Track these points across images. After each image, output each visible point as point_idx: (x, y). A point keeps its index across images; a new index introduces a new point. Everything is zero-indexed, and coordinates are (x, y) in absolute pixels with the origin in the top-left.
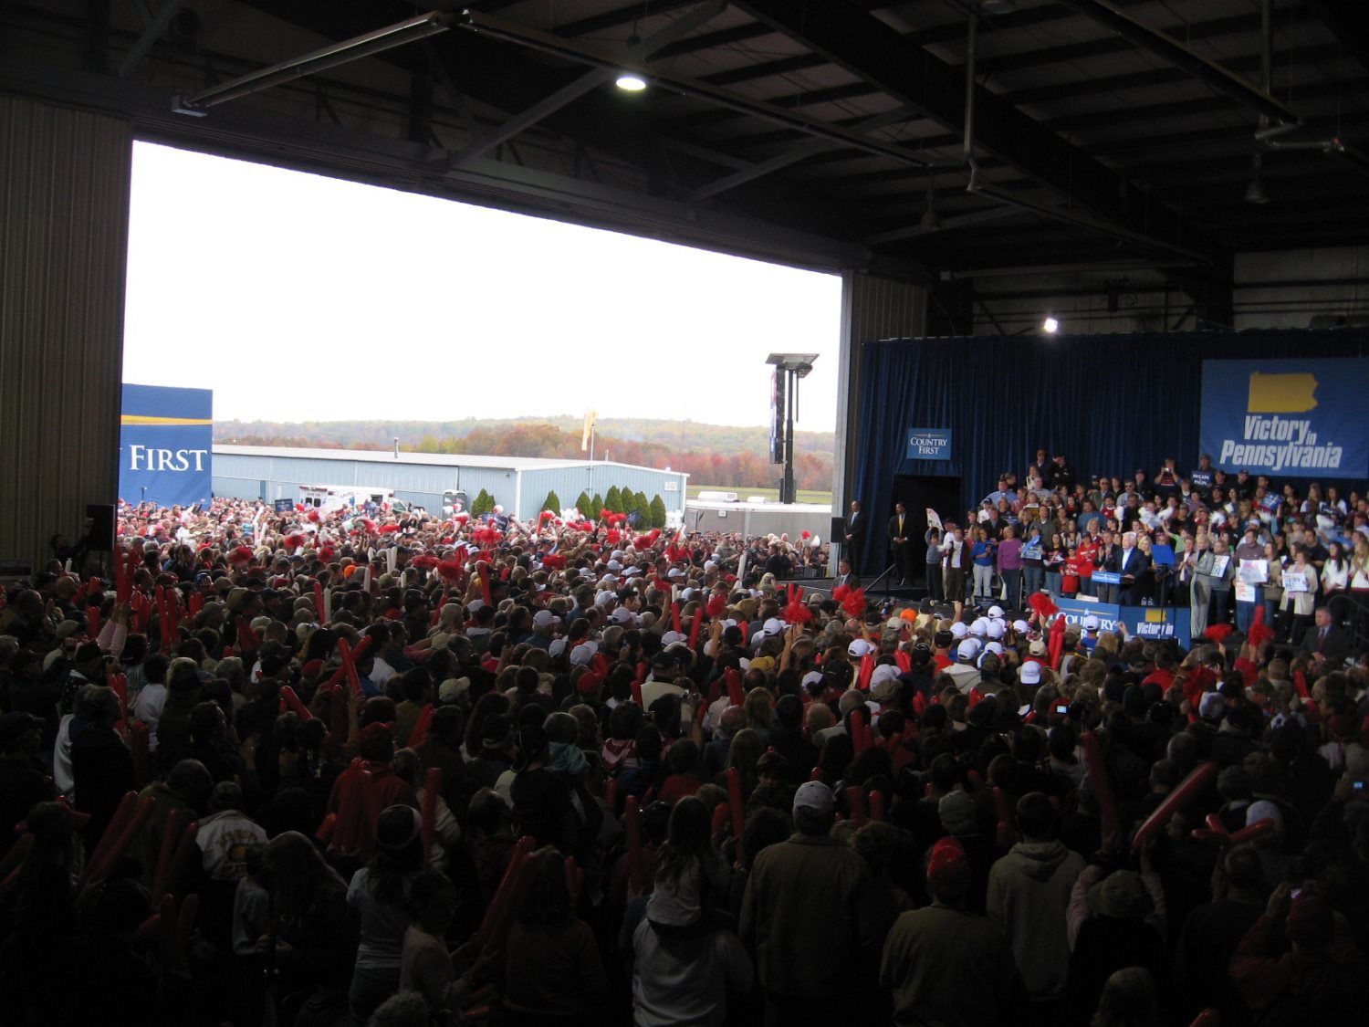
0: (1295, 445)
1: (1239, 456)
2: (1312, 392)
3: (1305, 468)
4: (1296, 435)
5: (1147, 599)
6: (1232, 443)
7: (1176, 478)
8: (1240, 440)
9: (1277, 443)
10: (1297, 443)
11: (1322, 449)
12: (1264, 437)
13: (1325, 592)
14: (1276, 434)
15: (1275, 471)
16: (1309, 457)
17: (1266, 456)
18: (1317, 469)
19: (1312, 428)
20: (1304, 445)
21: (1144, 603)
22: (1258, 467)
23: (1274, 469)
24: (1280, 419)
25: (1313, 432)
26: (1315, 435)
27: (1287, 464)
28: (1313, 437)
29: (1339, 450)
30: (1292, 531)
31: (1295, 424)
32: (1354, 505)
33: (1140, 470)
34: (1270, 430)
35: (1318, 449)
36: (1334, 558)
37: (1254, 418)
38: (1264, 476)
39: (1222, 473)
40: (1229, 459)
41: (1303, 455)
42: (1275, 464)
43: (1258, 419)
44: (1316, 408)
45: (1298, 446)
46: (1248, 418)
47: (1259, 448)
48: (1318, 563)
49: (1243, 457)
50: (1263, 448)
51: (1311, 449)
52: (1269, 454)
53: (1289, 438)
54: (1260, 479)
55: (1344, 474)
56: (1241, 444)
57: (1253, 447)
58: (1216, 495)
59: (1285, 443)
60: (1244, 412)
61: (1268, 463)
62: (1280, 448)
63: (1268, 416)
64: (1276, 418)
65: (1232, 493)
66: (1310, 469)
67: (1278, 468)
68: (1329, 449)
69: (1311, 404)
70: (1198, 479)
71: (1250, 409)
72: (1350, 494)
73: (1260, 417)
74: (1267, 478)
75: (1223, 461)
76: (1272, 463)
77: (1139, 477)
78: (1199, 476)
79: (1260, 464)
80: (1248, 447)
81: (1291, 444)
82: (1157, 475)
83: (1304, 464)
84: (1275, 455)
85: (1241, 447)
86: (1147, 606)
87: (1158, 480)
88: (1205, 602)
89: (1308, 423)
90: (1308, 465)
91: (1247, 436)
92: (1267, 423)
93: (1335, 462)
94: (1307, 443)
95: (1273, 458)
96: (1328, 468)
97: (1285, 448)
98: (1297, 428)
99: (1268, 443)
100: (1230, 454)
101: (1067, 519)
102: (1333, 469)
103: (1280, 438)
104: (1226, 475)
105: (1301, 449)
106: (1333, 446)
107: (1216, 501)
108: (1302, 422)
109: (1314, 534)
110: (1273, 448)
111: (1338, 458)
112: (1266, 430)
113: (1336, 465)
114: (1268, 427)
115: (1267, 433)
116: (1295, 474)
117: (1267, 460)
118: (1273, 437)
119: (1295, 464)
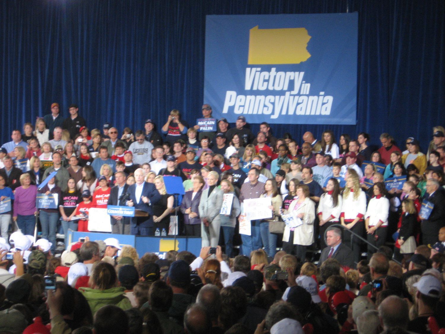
0: (291, 95)
1: (240, 106)
2: (306, 46)
3: (300, 116)
4: (292, 84)
5: (161, 231)
6: (233, 93)
7: (182, 128)
8: (241, 91)
9: (274, 93)
10: (293, 93)
11: (316, 98)
12: (263, 88)
13: (321, 224)
14: (273, 85)
15: (273, 120)
16: (303, 105)
17: (265, 106)
18: (310, 116)
19: (306, 79)
20: (299, 94)
21: (157, 234)
22: (257, 115)
23: (273, 117)
24: (277, 71)
25: (307, 82)
26: (309, 85)
27: (284, 113)
28: (307, 87)
29: (330, 99)
30: (290, 170)
31: (291, 75)
32: (345, 147)
33: (149, 120)
34: (268, 81)
35: (311, 98)
36: (329, 193)
37: (254, 70)
38: (264, 123)
39: (225, 121)
40: (231, 108)
41: (298, 104)
42: (273, 113)
43: (256, 71)
44: (309, 60)
45: (294, 95)
46: (248, 70)
47: (259, 97)
48: (316, 198)
49: (244, 106)
50: (262, 97)
51: (305, 98)
52: (267, 103)
53: (286, 88)
54: (262, 126)
55: (335, 121)
56: (241, 94)
57: (253, 97)
58: (220, 142)
59: (281, 93)
60: (245, 65)
61: (267, 112)
62: (277, 97)
63: (267, 68)
64: (273, 70)
65: (236, 139)
66: (305, 116)
67: (275, 117)
68: (321, 98)
69: (305, 56)
70: (203, 126)
71: (250, 62)
72: (340, 138)
73: (259, 69)
74: (268, 125)
75: (225, 110)
76: (269, 112)
77: (149, 127)
78: (204, 123)
79: (260, 113)
80: (249, 97)
81: (288, 94)
82: (165, 123)
83: (298, 113)
84: (273, 104)
85: (242, 97)
86: (161, 237)
87: (165, 128)
88: (214, 236)
89: (302, 74)
90: (302, 113)
91: (248, 87)
92: (266, 74)
93: (326, 111)
94: (301, 93)
95: (271, 107)
96: (320, 116)
97: (282, 97)
98: (292, 78)
99: (267, 93)
100: (232, 104)
101: (79, 167)
102: (325, 116)
103: (277, 88)
104: (229, 124)
105: (297, 97)
106: (324, 96)
107: (220, 147)
108: (297, 73)
109: (311, 172)
110: (271, 98)
111: (329, 106)
112: (265, 81)
113: (328, 113)
114: (267, 78)
115: (266, 83)
116: (291, 122)
117: (266, 108)
118: (271, 88)
119: (291, 113)
